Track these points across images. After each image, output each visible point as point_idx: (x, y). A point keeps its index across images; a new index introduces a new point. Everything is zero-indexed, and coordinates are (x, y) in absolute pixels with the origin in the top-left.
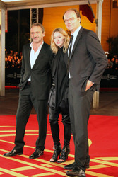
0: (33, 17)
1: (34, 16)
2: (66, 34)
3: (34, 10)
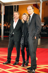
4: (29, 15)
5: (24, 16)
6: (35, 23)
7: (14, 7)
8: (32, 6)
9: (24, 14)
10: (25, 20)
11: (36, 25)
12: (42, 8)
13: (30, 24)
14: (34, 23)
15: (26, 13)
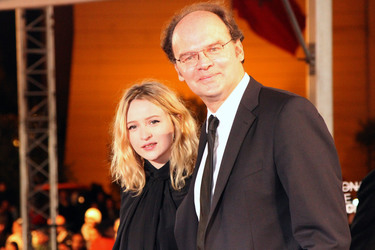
0: (29, 44)
1: (36, 39)
2: (180, 107)
3: (33, 15)
4: (198, 108)
5: (141, 109)
6: (280, 194)
7: (20, 23)
8: (221, 15)
9: (142, 92)
10: (150, 156)
11: (284, 215)
12: (337, 29)
13: (218, 206)
14: (267, 190)
15: (155, 85)
